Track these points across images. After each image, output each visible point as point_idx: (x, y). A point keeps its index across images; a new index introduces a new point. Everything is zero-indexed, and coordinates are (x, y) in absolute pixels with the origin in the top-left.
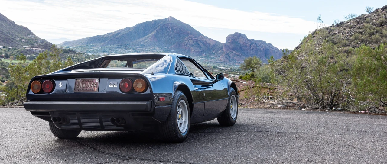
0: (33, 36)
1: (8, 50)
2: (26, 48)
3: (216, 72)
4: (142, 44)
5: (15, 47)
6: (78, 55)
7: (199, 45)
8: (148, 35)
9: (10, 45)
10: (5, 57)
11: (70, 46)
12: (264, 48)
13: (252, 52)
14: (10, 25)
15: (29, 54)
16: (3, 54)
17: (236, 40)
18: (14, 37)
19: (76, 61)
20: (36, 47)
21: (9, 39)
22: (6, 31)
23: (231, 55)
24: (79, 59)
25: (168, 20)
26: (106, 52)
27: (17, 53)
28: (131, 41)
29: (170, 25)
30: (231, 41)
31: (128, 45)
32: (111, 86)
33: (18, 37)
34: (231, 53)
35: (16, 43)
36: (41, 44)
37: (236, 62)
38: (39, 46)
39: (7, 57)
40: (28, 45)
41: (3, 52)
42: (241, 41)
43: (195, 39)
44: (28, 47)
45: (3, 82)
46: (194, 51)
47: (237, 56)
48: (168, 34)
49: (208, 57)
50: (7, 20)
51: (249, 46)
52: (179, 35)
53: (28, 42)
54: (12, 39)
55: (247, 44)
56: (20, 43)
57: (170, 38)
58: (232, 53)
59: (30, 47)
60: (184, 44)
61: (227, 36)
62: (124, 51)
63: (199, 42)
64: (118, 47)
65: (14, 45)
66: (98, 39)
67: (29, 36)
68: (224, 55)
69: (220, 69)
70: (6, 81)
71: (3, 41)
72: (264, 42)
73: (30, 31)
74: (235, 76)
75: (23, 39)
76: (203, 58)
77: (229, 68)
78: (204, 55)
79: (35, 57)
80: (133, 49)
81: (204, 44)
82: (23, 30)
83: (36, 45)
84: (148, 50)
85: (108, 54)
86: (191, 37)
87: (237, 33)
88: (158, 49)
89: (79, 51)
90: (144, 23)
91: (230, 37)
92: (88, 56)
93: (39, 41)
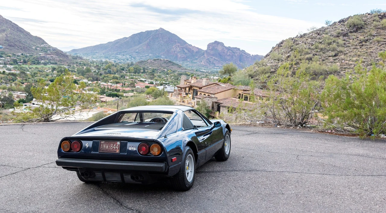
0: (47, 45)
1: (26, 57)
3: (198, 75)
4: (137, 51)
5: (31, 55)
6: (84, 61)
7: (184, 51)
8: (142, 43)
9: (28, 52)
10: (24, 62)
11: (77, 53)
12: (238, 54)
13: (228, 58)
14: (27, 36)
15: (43, 60)
16: (22, 60)
17: (215, 48)
18: (30, 46)
19: (83, 66)
20: (49, 54)
21: (27, 48)
22: (24, 41)
23: (211, 60)
24: (86, 64)
25: (158, 30)
26: (108, 58)
27: (33, 59)
28: (128, 49)
29: (160, 35)
30: (211, 48)
31: (125, 52)
32: (131, 149)
33: (34, 46)
34: (211, 58)
35: (32, 51)
36: (54, 52)
37: (215, 66)
38: (52, 53)
39: (25, 62)
40: (43, 53)
41: (22, 58)
42: (220, 48)
43: (181, 46)
44: (42, 54)
45: (23, 83)
46: (180, 57)
47: (216, 61)
48: (158, 42)
49: (192, 62)
50: (24, 32)
51: (226, 52)
52: (168, 43)
53: (42, 50)
54: (28, 48)
55: (224, 50)
56: (36, 51)
57: (161, 46)
58: (212, 58)
59: (44, 54)
60: (172, 51)
61: (208, 44)
62: (122, 57)
63: (185, 49)
64: (117, 54)
65: (30, 52)
66: (100, 47)
67: (43, 45)
68: (205, 60)
69: (202, 72)
70: (25, 83)
71: (21, 49)
72: (239, 49)
73: (43, 41)
74: (214, 77)
75: (38, 47)
76: (188, 63)
77: (210, 71)
78: (188, 60)
79: (48, 62)
80: (130, 55)
81: (188, 51)
82: (37, 40)
83: (49, 52)
84: (142, 57)
85: (109, 60)
86: (178, 45)
87: (216, 42)
88: (150, 55)
89: (85, 57)
90: (139, 34)
91: (210, 45)
92: (93, 61)
93: (51, 49)
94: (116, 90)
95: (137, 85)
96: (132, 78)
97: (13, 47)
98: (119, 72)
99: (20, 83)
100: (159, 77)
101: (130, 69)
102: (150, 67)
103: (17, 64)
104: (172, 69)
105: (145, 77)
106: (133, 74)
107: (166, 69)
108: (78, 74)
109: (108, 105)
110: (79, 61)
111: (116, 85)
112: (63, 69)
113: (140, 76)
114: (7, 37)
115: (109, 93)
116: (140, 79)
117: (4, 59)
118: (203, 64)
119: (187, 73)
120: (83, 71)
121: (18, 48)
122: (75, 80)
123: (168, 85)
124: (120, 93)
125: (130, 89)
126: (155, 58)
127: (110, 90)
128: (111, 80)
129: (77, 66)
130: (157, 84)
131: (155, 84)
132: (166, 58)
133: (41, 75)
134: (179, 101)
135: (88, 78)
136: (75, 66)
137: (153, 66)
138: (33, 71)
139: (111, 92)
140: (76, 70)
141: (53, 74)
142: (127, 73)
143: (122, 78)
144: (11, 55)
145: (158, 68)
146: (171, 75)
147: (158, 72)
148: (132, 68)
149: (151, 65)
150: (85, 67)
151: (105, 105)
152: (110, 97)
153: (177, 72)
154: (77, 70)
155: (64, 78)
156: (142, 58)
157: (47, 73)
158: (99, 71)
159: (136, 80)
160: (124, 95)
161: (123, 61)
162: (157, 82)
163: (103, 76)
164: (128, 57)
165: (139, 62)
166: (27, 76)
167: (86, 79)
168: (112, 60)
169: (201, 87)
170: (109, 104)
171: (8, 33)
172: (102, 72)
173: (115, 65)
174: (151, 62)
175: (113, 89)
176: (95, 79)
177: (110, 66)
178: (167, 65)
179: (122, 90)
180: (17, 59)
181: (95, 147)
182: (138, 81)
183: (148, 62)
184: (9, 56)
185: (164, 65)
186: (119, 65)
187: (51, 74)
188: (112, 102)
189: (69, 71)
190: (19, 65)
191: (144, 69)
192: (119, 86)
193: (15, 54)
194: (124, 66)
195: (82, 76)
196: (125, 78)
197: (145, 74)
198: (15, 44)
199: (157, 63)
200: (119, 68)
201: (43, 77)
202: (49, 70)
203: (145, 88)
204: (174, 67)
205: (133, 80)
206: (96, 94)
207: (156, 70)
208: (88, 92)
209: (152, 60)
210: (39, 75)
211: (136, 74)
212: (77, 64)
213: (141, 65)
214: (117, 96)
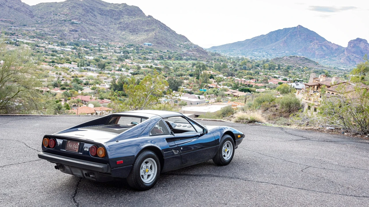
0: (189, 42)
1: (171, 53)
2: (184, 52)
3: (336, 72)
4: (274, 48)
5: (175, 51)
6: (222, 57)
7: (323, 49)
8: (279, 40)
9: (173, 49)
11: (216, 50)
14: (173, 34)
15: (185, 56)
16: (167, 56)
17: (357, 45)
18: (175, 43)
19: (220, 62)
20: (191, 51)
21: (172, 45)
22: (170, 39)
23: (352, 58)
24: (223, 60)
25: (296, 28)
26: (244, 54)
27: (177, 55)
28: (265, 46)
29: (298, 32)
30: (352, 45)
31: (262, 49)
33: (178, 44)
34: (351, 56)
35: (177, 48)
36: (195, 49)
37: (356, 63)
38: (193, 50)
39: (170, 58)
41: (167, 54)
42: (362, 45)
43: (320, 44)
44: (185, 51)
45: (166, 77)
46: (318, 54)
47: (357, 59)
48: (296, 40)
49: (330, 59)
50: (170, 30)
52: (306, 41)
53: (186, 47)
54: (173, 45)
55: (367, 47)
56: (180, 48)
57: (298, 43)
58: (353, 56)
59: (187, 51)
60: (310, 48)
61: (349, 41)
62: (258, 54)
63: (323, 46)
64: (254, 51)
65: (175, 49)
66: (239, 44)
67: (186, 43)
68: (345, 57)
69: (341, 69)
70: (168, 77)
71: (167, 46)
73: (187, 38)
75: (182, 44)
76: (326, 60)
77: (349, 69)
78: (327, 57)
79: (189, 58)
80: (266, 52)
81: (327, 48)
82: (181, 38)
83: (191, 49)
84: (279, 53)
85: (246, 57)
86: (316, 42)
87: (358, 39)
88: (287, 52)
89: (223, 54)
90: (276, 31)
91: (351, 42)
92: (230, 58)
93: (193, 46)
94: (249, 86)
95: (270, 81)
96: (266, 75)
97: (161, 44)
98: (254, 68)
99: (164, 77)
100: (294, 73)
101: (265, 66)
102: (286, 64)
103: (163, 59)
104: (308, 66)
105: (279, 74)
106: (267, 70)
107: (302, 66)
108: (215, 69)
109: (239, 99)
110: (217, 57)
111: (249, 81)
112: (201, 65)
113: (275, 72)
114: (155, 36)
115: (242, 88)
116: (274, 75)
117: (152, 55)
118: (342, 62)
119: (324, 70)
120: (220, 67)
121: (165, 45)
122: (211, 75)
123: (300, 83)
124: (252, 89)
125: (263, 85)
126: (291, 56)
127: (243, 85)
128: (245, 76)
129: (215, 62)
130: (290, 81)
131: (289, 81)
132: (303, 55)
133: (182, 70)
134: (305, 99)
135: (223, 73)
136: (213, 62)
137: (289, 63)
138: (175, 66)
139: (244, 88)
140: (213, 66)
141: (193, 69)
142: (262, 69)
143: (256, 74)
144: (158, 51)
145: (293, 65)
146: (306, 72)
147: (293, 69)
148: (267, 65)
149: (286, 62)
150: (222, 63)
151: (236, 99)
152: (243, 92)
153: (313, 69)
154: (215, 66)
155: (202, 73)
156: (278, 55)
157: (187, 68)
158: (235, 67)
159: (269, 76)
160: (257, 90)
161: (259, 58)
162: (290, 79)
163: (238, 72)
164: (264, 53)
165: (274, 59)
166: (170, 70)
167: (221, 74)
168: (249, 57)
169: (330, 85)
170: (241, 98)
171: (157, 32)
172: (238, 68)
173: (250, 61)
174: (287, 59)
175: (246, 84)
176: (231, 74)
177: (246, 62)
178: (303, 62)
179: (255, 86)
180: (163, 55)
181: (64, 145)
182: (272, 77)
183: (283, 59)
184: (157, 53)
185: (300, 62)
186: (254, 62)
187: (191, 69)
188: (243, 96)
189: (207, 66)
190: (165, 60)
191: (279, 66)
192: (252, 82)
193: (162, 50)
194: (259, 63)
195: (218, 72)
196: (259, 74)
197: (279, 71)
198: (162, 42)
199: (293, 60)
200: (254, 65)
201: (184, 72)
202: (190, 65)
203: (278, 84)
204: (310, 64)
205: (266, 76)
206: (229, 89)
207: (291, 66)
208: (222, 87)
209: (288, 57)
210: (181, 70)
211: (271, 70)
212: (215, 61)
213: (276, 62)
214: (249, 91)
